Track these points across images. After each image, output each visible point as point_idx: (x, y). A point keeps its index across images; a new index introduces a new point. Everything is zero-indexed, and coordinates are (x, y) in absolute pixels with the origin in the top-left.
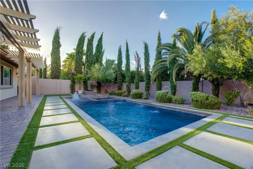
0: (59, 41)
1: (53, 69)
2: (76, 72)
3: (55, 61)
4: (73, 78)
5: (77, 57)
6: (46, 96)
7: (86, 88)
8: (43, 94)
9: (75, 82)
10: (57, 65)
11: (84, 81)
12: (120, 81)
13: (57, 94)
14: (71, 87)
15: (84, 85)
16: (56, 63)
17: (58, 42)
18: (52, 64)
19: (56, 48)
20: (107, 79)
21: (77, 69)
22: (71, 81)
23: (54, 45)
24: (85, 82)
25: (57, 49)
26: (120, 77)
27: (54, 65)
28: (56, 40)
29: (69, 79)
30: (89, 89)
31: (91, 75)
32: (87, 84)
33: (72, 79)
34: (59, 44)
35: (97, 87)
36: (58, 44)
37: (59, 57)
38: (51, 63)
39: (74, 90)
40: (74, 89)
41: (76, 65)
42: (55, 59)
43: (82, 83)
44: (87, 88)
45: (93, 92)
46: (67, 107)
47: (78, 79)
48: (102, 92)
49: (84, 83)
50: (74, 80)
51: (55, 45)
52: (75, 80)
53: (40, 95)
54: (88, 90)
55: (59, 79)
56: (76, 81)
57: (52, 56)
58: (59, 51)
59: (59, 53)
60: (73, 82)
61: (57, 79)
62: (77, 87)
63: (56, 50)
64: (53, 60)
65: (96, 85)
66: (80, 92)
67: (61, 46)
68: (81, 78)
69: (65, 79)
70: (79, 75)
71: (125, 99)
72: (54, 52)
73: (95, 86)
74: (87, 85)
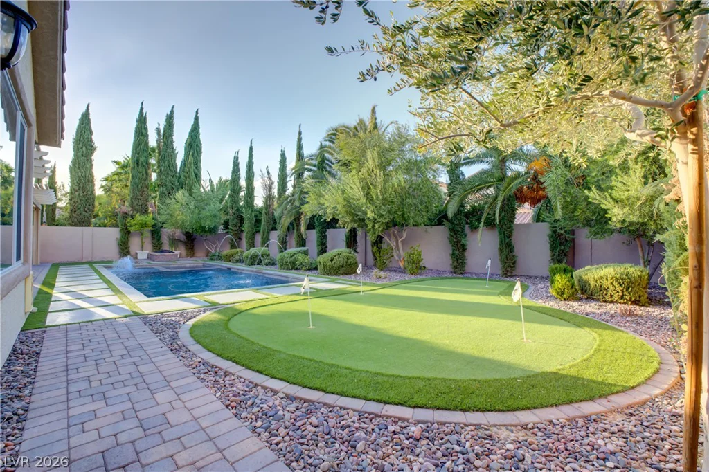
0: (91, 139)
1: (74, 202)
2: (133, 210)
3: (81, 185)
4: (125, 225)
5: (136, 176)
6: (56, 266)
7: (158, 246)
8: (48, 263)
9: (129, 233)
10: (85, 193)
11: (152, 231)
12: (235, 229)
13: (84, 260)
14: (119, 244)
15: (153, 239)
16: (83, 189)
17: (88, 141)
18: (73, 192)
19: (84, 154)
20: (203, 225)
21: (135, 203)
22: (121, 231)
23: (78, 149)
24: (156, 232)
25: (86, 156)
26: (235, 221)
27: (77, 193)
28: (84, 138)
29: (114, 227)
30: (166, 247)
31: (168, 217)
32: (160, 237)
33: (122, 225)
34: (92, 146)
35: (185, 243)
36: (88, 147)
37: (91, 174)
38: (71, 190)
39: (126, 250)
40: (126, 248)
41: (134, 193)
42: (80, 180)
43: (147, 234)
44: (161, 247)
45: (172, 254)
46: (107, 287)
47: (137, 226)
48: (197, 255)
49: (152, 235)
50: (126, 229)
51: (82, 148)
52: (130, 229)
53: (41, 263)
54: (162, 251)
55: (89, 226)
56: (132, 229)
57: (74, 174)
58: (91, 161)
59: (92, 166)
60: (126, 233)
61: (86, 226)
62: (134, 243)
63: (82, 159)
64: (76, 184)
65: (183, 238)
66: (142, 255)
67: (95, 149)
68: (144, 225)
69: (105, 226)
70: (139, 218)
71: (229, 266)
72: (77, 166)
73: (181, 241)
74: (159, 239)
